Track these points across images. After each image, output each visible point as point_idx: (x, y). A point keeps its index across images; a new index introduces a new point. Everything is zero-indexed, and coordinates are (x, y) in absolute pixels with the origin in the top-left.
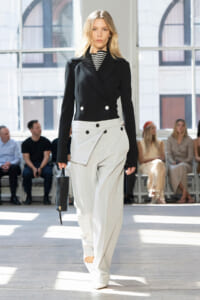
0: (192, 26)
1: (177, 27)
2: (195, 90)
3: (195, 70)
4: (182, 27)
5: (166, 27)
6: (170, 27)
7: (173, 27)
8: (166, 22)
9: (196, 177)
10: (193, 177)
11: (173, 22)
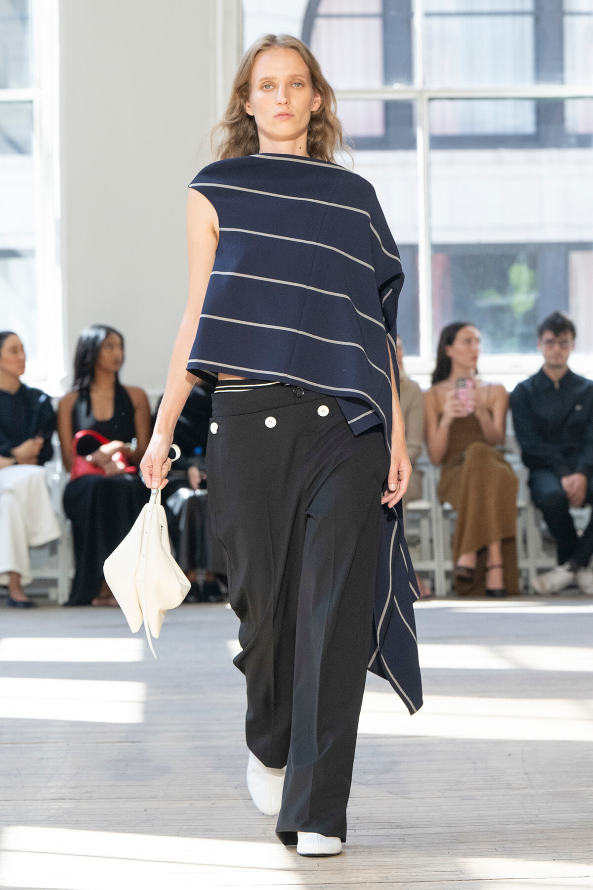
0: (418, 21)
1: (358, 23)
2: (429, 229)
3: (428, 165)
4: (375, 25)
5: (321, 24)
6: (335, 22)
7: (346, 22)
8: (323, 9)
9: (437, 513)
10: (425, 513)
11: (346, 10)
